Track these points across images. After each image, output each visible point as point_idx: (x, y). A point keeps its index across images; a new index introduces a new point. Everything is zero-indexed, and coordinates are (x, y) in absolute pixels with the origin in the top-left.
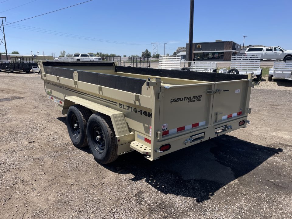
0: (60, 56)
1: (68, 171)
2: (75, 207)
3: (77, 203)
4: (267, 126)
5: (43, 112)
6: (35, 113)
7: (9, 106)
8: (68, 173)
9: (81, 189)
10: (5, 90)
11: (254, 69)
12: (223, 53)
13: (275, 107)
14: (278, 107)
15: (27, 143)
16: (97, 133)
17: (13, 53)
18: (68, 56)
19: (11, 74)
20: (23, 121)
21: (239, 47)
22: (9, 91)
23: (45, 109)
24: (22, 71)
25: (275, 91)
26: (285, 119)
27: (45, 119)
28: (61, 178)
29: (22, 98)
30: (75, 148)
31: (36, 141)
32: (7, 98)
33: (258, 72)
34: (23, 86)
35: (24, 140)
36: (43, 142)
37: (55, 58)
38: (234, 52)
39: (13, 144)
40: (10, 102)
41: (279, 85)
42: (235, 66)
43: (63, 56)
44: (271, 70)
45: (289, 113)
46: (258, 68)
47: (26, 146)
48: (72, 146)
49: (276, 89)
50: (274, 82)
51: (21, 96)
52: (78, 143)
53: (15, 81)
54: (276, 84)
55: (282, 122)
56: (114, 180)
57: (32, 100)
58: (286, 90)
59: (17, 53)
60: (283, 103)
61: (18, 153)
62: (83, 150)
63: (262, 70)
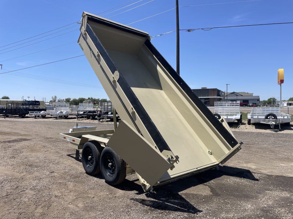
0: (51, 101)
1: (88, 190)
2: (99, 209)
3: (99, 207)
4: (240, 160)
5: (52, 151)
6: (46, 151)
7: (20, 146)
8: (88, 191)
9: (100, 200)
10: (9, 133)
11: (235, 114)
12: (209, 99)
13: (250, 145)
14: (252, 146)
15: (49, 173)
16: (109, 161)
17: (3, 98)
18: (59, 101)
19: (8, 119)
20: (38, 158)
21: (223, 94)
22: (13, 133)
23: (53, 148)
24: (18, 116)
25: (252, 133)
26: (256, 154)
27: (56, 156)
28: (84, 194)
29: (29, 140)
30: (88, 176)
31: (55, 171)
32: (15, 140)
33: (238, 117)
34: (25, 130)
35: (45, 171)
36: (61, 172)
37: (45, 103)
38: (219, 98)
39: (37, 174)
40: (20, 143)
41: (256, 128)
42: (218, 111)
43: (55, 101)
44: (249, 115)
45: (260, 150)
46: (239, 113)
47: (49, 175)
48: (85, 174)
49: (253, 131)
50: (252, 126)
51: (28, 138)
52: (91, 171)
53: (15, 125)
54: (254, 127)
55: (252, 156)
56: (123, 195)
57: (39, 141)
58: (261, 132)
59: (8, 98)
60: (256, 142)
61: (44, 180)
62: (96, 177)
63: (241, 116)
